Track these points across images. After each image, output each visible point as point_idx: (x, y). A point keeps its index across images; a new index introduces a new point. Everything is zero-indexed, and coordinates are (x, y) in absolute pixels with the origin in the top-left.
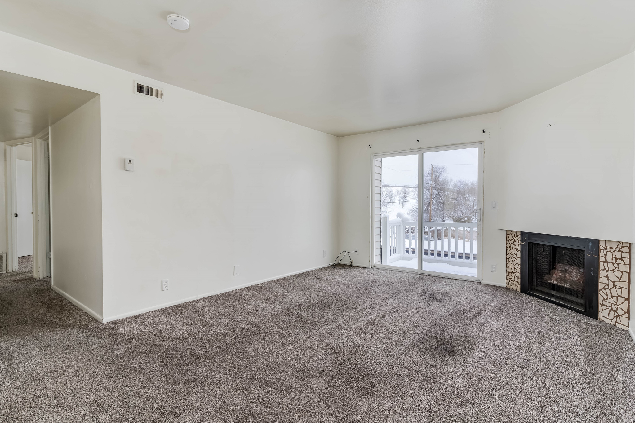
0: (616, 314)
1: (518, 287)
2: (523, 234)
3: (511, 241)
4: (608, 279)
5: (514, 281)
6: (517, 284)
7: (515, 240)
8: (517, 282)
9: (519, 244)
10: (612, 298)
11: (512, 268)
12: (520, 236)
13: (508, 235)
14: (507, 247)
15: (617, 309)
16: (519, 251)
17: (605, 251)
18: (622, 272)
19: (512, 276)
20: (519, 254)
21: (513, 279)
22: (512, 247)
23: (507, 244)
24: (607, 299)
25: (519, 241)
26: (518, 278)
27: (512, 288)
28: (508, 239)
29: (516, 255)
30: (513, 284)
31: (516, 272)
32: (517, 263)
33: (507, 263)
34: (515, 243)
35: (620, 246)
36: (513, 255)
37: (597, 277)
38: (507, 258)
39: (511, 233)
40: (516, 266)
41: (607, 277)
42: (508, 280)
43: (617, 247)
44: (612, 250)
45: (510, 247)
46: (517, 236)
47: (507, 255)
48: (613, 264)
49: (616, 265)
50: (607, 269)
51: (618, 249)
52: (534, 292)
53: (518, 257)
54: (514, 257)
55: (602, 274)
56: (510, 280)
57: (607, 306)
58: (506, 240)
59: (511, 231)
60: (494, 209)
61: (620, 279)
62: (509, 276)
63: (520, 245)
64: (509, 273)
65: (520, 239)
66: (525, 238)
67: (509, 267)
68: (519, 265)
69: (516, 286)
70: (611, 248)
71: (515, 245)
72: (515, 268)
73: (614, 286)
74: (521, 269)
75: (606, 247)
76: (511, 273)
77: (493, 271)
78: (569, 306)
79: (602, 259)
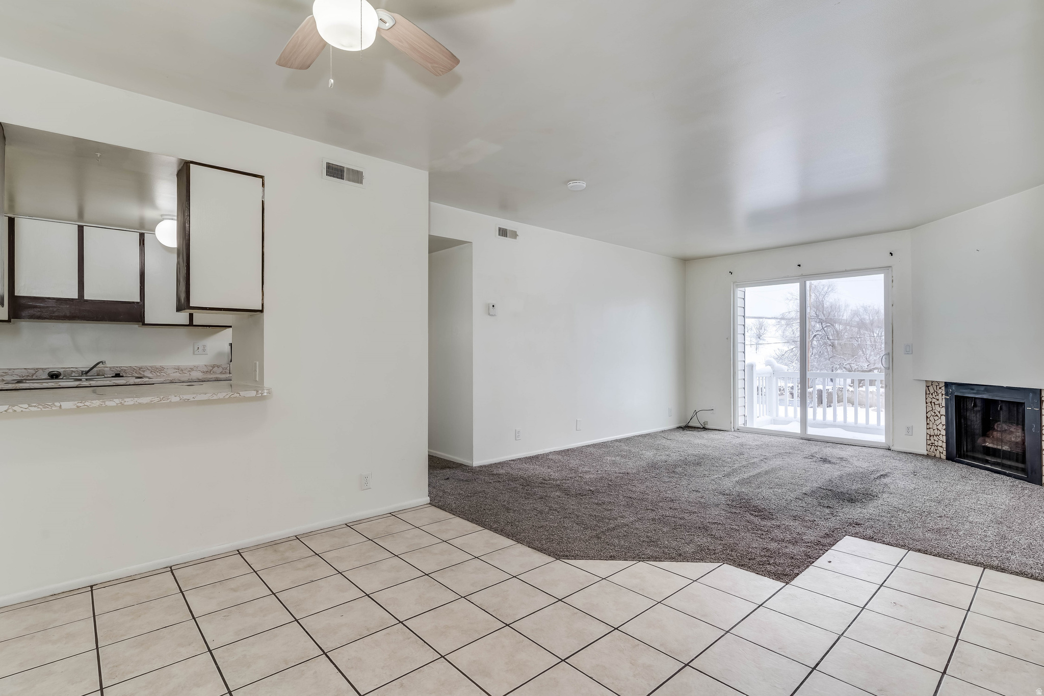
1: (942, 453)
2: (947, 385)
3: (932, 394)
5: (937, 447)
6: (941, 449)
7: (937, 393)
8: (941, 447)
9: (942, 399)
11: (934, 430)
12: (943, 388)
13: (928, 387)
14: (927, 403)
16: (943, 407)
19: (934, 440)
20: (943, 411)
21: (936, 443)
22: (934, 403)
23: (926, 399)
25: (942, 395)
26: (943, 442)
27: (935, 456)
28: (928, 392)
29: (939, 412)
30: (936, 450)
31: (940, 434)
32: (941, 423)
33: (927, 424)
34: (937, 397)
36: (935, 413)
38: (927, 417)
39: (932, 385)
40: (940, 427)
42: (929, 445)
45: (931, 402)
46: (940, 388)
47: (927, 413)
52: (964, 459)
53: (941, 415)
54: (937, 415)
56: (932, 446)
58: (926, 394)
59: (932, 382)
60: (908, 354)
62: (930, 440)
63: (944, 400)
64: (930, 436)
65: (943, 392)
66: (951, 391)
67: (930, 428)
69: (940, 452)
71: (938, 400)
72: (938, 429)
74: (947, 430)
76: (933, 436)
77: (908, 434)
78: (1008, 472)
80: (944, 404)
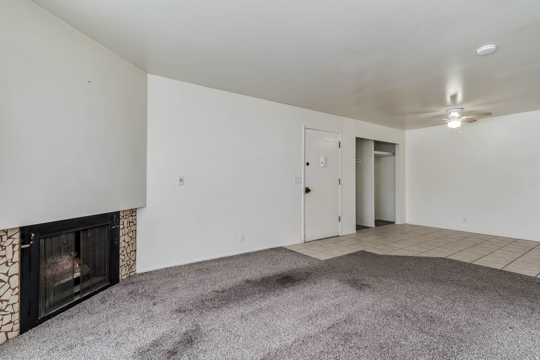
0: (130, 266)
1: (11, 331)
4: (125, 242)
6: (9, 327)
7: (3, 246)
8: (10, 323)
9: (13, 252)
10: (128, 256)
15: (130, 262)
17: (123, 219)
18: (133, 231)
20: (15, 269)
24: (125, 258)
25: (14, 246)
26: (12, 314)
29: (6, 274)
31: (8, 305)
32: (10, 288)
34: (3, 253)
35: (131, 212)
37: (119, 244)
40: (7, 295)
41: (124, 241)
43: (130, 213)
44: (127, 217)
46: (9, 238)
48: (128, 227)
49: (129, 228)
50: (124, 234)
51: (130, 215)
53: (10, 276)
55: (122, 239)
57: (124, 265)
61: (131, 238)
63: (17, 252)
65: (17, 241)
66: (33, 235)
68: (14, 289)
70: (126, 215)
73: (129, 245)
75: (124, 215)
79: (121, 227)
80: (17, 257)
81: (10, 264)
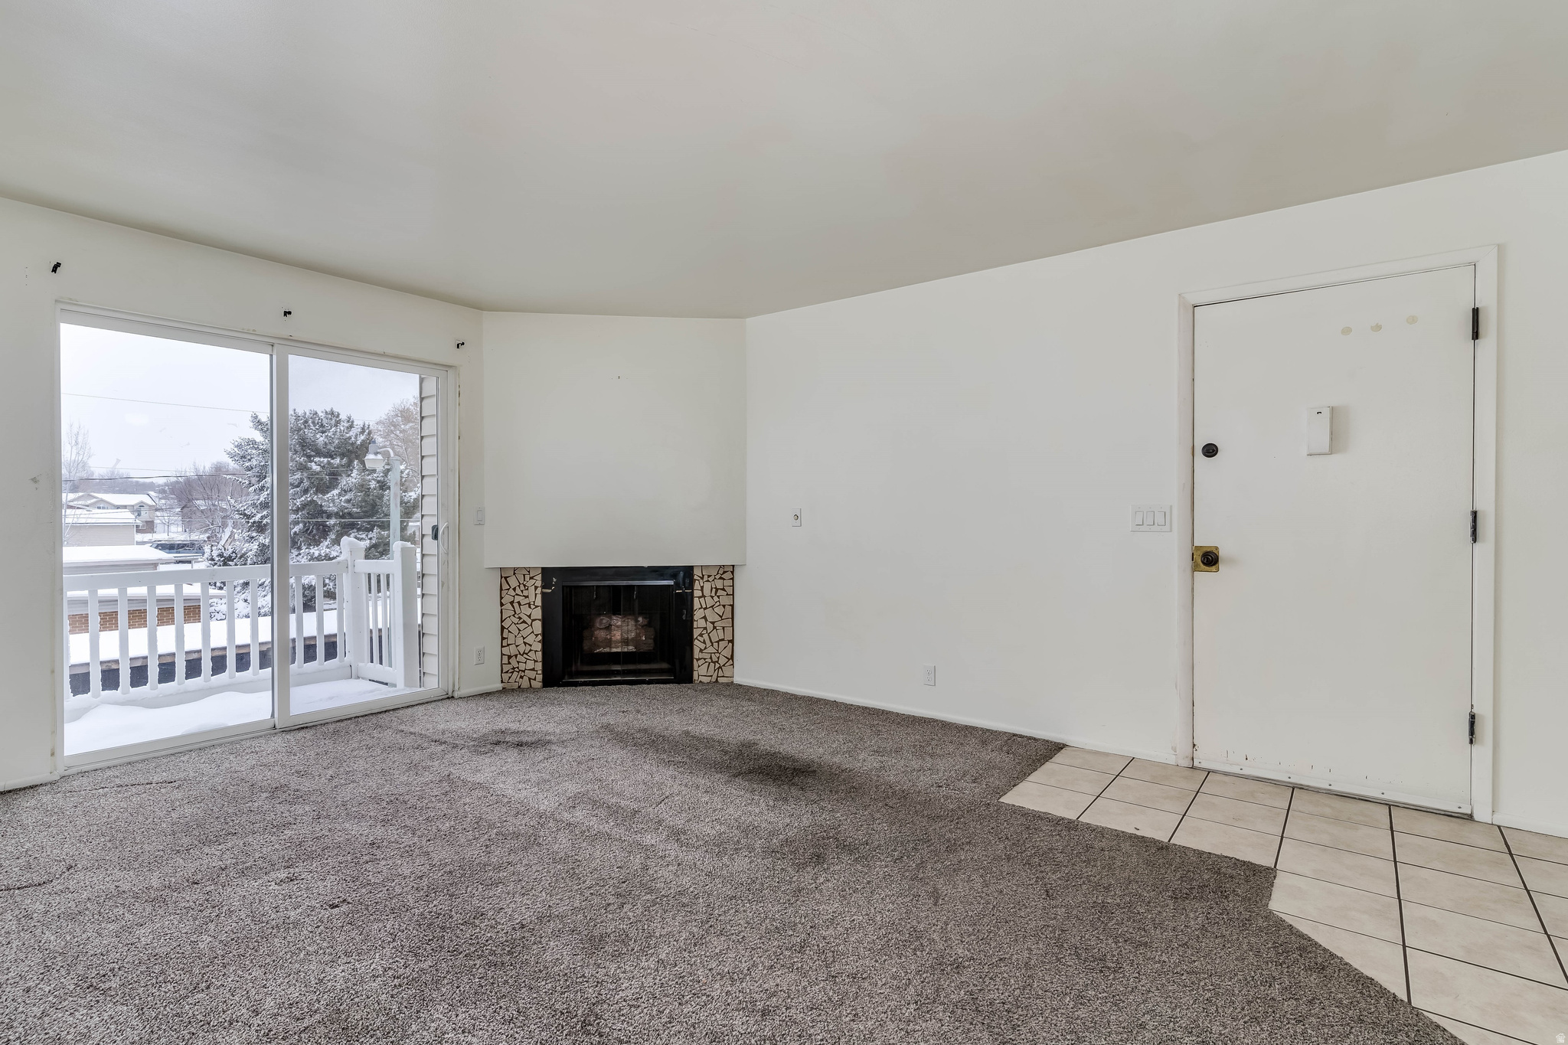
0: (717, 666)
1: (535, 679)
2: (546, 572)
3: (514, 589)
4: (706, 620)
5: (524, 671)
6: (532, 674)
7: (525, 586)
8: (533, 670)
9: (536, 594)
10: (712, 645)
11: (517, 646)
12: (539, 577)
13: (506, 578)
14: (502, 605)
15: (718, 658)
16: (537, 607)
17: (701, 581)
18: (724, 606)
19: (518, 662)
20: (538, 613)
21: (522, 666)
22: (519, 603)
23: (501, 598)
24: (706, 648)
25: (536, 588)
26: (536, 661)
27: (519, 687)
28: (505, 586)
29: (529, 616)
30: (522, 677)
31: (531, 650)
32: (533, 632)
33: (503, 638)
34: (526, 593)
35: (721, 572)
36: (520, 618)
37: (692, 621)
38: (503, 628)
39: (514, 574)
40: (530, 639)
41: (705, 618)
42: (507, 672)
43: (718, 573)
44: (711, 579)
45: (512, 603)
46: (531, 578)
47: (502, 621)
48: (712, 597)
49: (716, 599)
50: (704, 606)
51: (718, 577)
53: (533, 620)
54: (524, 622)
55: (698, 614)
56: (512, 673)
57: (705, 659)
58: (501, 589)
59: (515, 569)
60: (480, 524)
61: (721, 617)
62: (509, 663)
63: (539, 597)
64: (510, 657)
65: (539, 583)
66: (554, 580)
67: (508, 645)
68: (537, 635)
69: (530, 679)
70: (709, 576)
71: (527, 597)
72: (525, 643)
73: (715, 628)
74: (544, 642)
75: (703, 576)
76: (516, 656)
77: (480, 662)
78: (645, 679)
79: (697, 593)
80: (539, 602)
81: (533, 607)
